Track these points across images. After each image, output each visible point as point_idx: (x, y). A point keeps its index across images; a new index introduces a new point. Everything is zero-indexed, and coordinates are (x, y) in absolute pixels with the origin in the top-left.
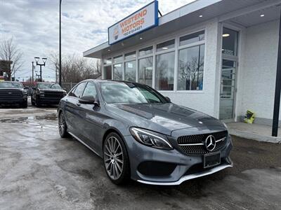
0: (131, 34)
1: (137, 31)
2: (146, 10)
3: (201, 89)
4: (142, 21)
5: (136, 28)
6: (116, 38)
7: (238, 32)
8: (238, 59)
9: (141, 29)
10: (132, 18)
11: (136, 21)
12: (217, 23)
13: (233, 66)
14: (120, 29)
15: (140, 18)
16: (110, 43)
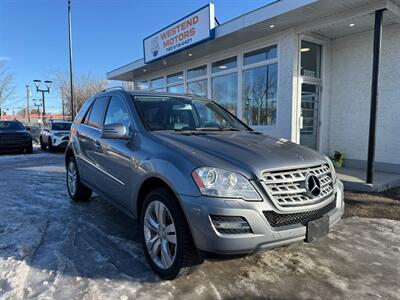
0: (177, 49)
1: (185, 45)
2: (197, 17)
3: (274, 123)
4: (193, 32)
5: (184, 40)
6: (155, 53)
7: (321, 46)
8: (321, 82)
9: (194, 41)
10: (178, 27)
11: (183, 32)
13: (314, 91)
14: (161, 42)
15: (189, 28)
16: (147, 61)
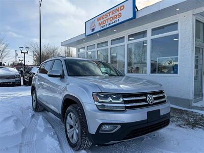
0: (108, 26)
1: (114, 24)
2: (123, 6)
3: (176, 72)
4: (120, 15)
5: (113, 21)
6: (93, 30)
9: (118, 22)
10: (109, 13)
11: (113, 16)
12: (191, 15)
13: (199, 52)
14: (97, 23)
15: (118, 13)
16: (87, 35)
